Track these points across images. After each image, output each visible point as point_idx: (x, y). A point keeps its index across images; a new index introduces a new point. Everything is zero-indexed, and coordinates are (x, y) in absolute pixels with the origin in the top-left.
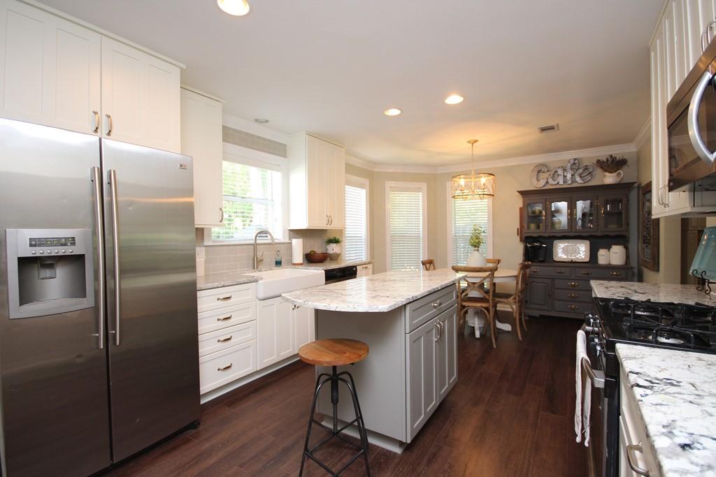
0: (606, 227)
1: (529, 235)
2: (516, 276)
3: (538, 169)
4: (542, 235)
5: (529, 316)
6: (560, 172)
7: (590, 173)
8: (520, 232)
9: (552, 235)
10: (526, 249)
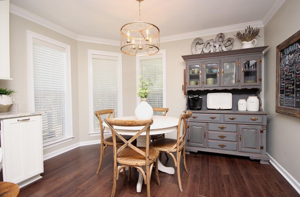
0: (245, 82)
1: (190, 89)
2: (177, 126)
3: (197, 42)
4: (199, 89)
5: (191, 152)
6: (212, 43)
7: (231, 44)
8: (184, 88)
9: (206, 89)
10: (189, 101)
